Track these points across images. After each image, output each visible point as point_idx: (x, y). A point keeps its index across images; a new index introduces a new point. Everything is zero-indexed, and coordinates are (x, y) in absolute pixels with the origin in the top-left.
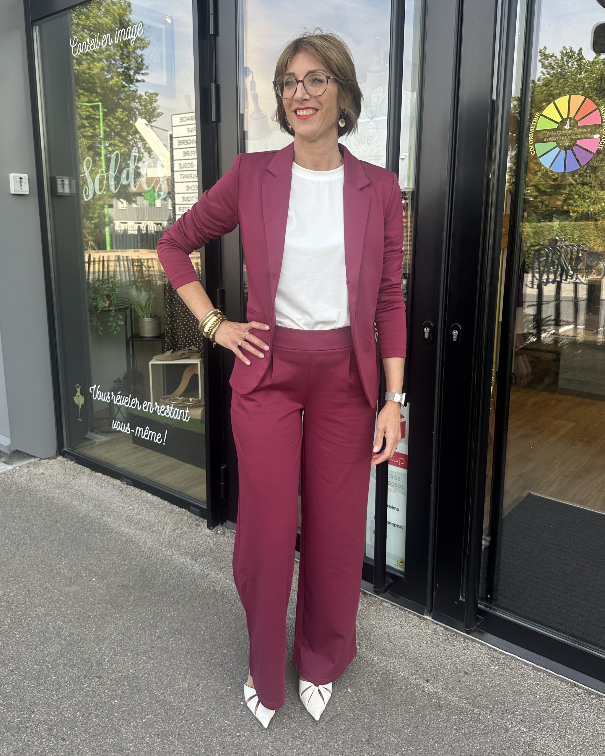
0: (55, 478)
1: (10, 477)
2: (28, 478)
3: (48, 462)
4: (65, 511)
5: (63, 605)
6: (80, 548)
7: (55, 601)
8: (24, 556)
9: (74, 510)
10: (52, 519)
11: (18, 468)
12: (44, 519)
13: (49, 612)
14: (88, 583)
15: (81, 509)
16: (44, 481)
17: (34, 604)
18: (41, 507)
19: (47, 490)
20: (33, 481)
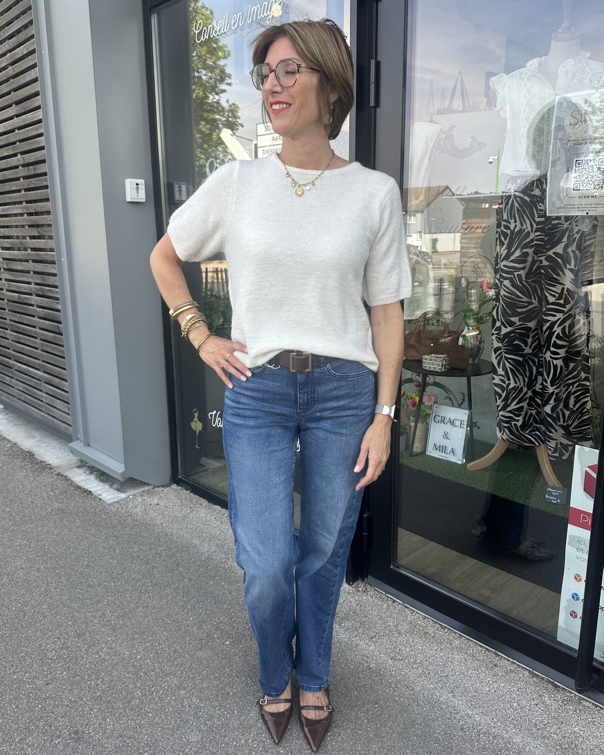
0: (171, 510)
1: (124, 507)
2: (143, 509)
3: (162, 491)
4: (186, 551)
5: (197, 675)
6: (207, 600)
7: (188, 669)
8: (148, 607)
9: (195, 550)
10: (173, 560)
11: (131, 496)
12: (164, 561)
13: (183, 684)
14: (222, 647)
15: (202, 549)
16: (161, 514)
17: (165, 672)
18: (159, 545)
19: (164, 524)
20: (149, 513)
